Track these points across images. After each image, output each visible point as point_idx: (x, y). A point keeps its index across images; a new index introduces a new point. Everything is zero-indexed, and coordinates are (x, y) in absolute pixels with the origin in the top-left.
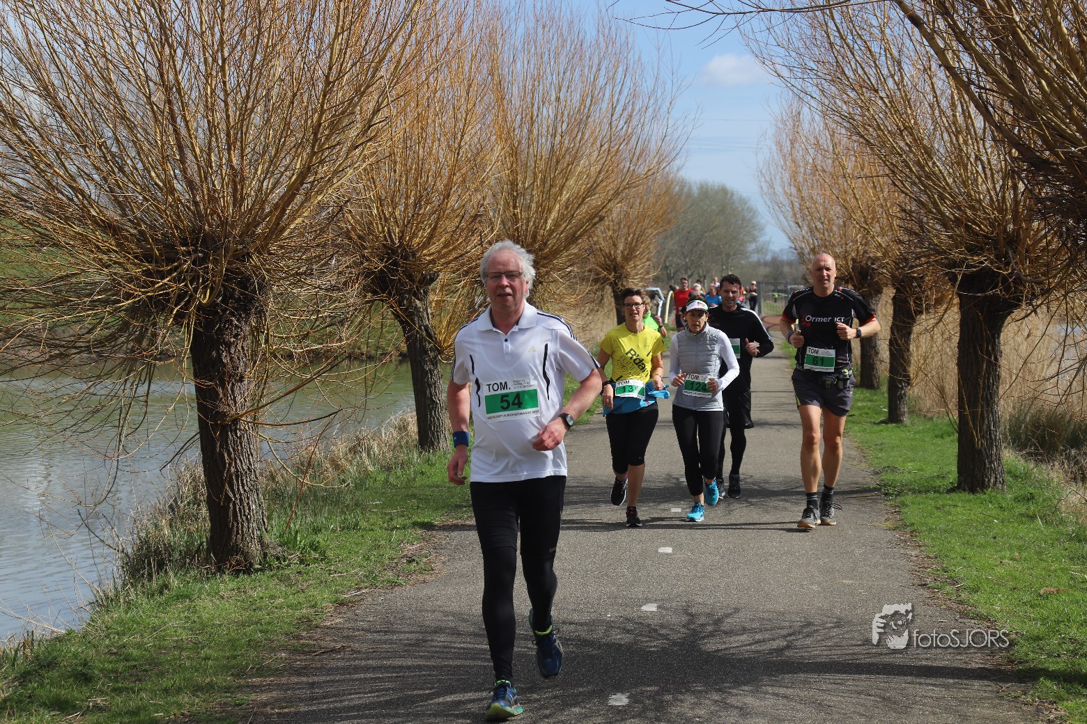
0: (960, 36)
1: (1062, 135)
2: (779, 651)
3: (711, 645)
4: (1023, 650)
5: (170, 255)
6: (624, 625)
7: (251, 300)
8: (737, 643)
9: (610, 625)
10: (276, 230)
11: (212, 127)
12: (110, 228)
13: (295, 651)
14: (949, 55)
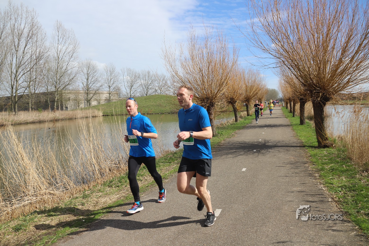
0: (294, 70)
1: (307, 81)
2: (275, 145)
3: (267, 144)
4: (304, 144)
5: (204, 101)
6: (257, 142)
7: (213, 105)
8: (270, 144)
9: (255, 142)
10: (216, 97)
11: (208, 86)
12: (197, 97)
13: (218, 146)
14: (293, 72)
